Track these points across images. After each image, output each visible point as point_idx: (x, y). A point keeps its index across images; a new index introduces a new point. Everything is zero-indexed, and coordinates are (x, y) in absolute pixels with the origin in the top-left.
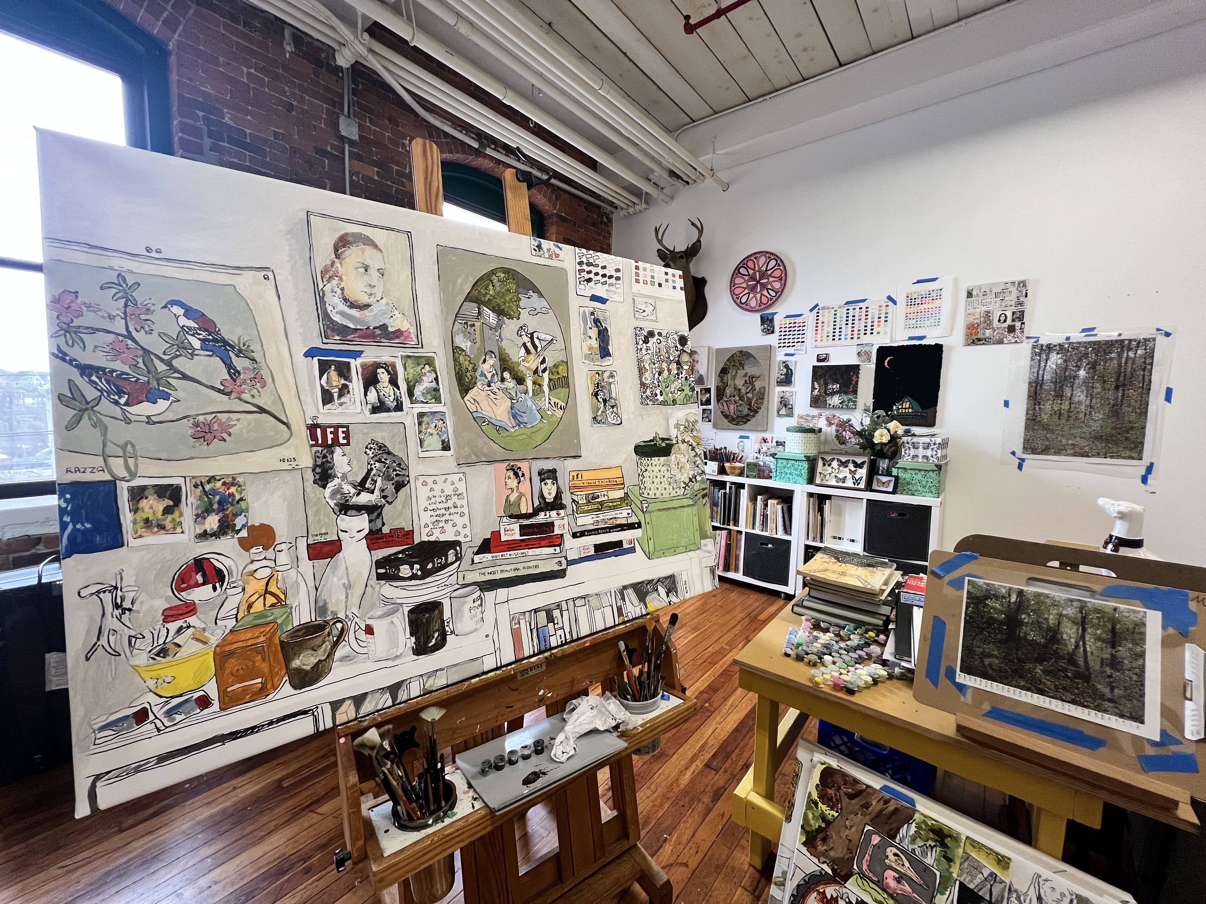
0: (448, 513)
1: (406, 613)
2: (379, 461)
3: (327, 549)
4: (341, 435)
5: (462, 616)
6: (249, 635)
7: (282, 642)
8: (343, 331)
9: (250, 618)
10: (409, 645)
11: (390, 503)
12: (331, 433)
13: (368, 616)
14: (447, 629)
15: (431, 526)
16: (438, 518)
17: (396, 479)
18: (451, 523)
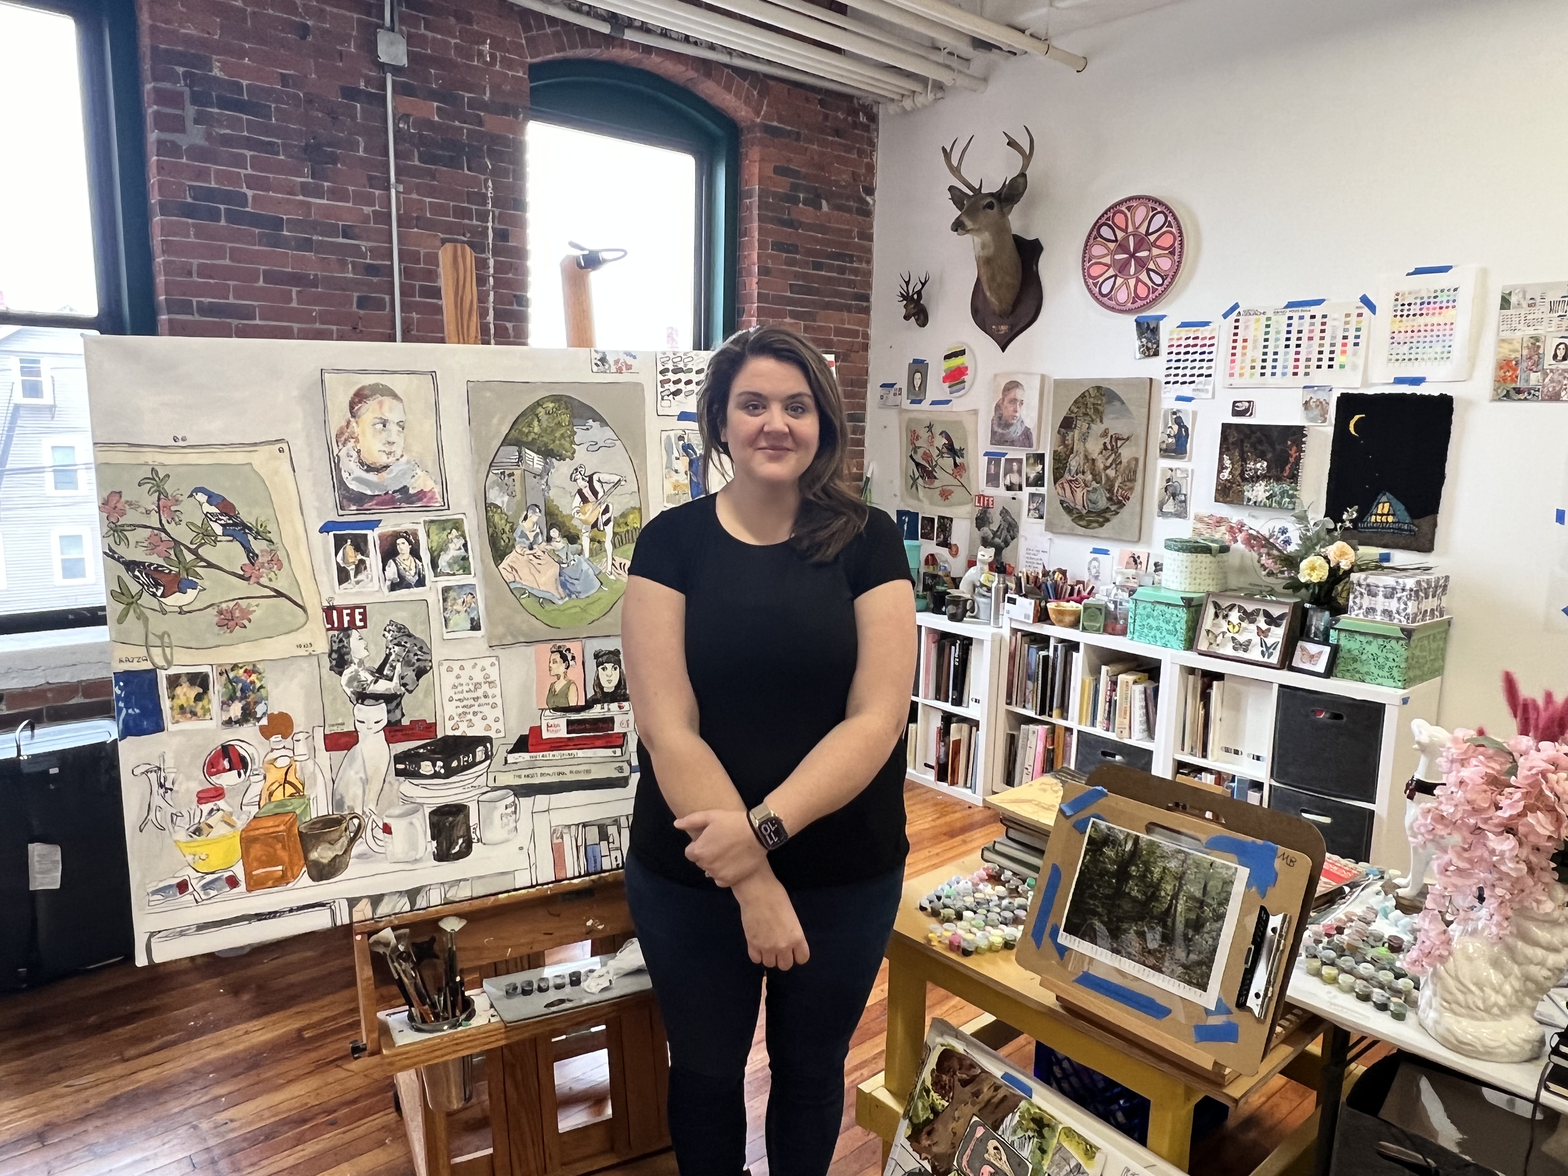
0: (476, 704)
1: (427, 815)
2: (399, 644)
3: (343, 740)
4: (358, 617)
5: (491, 823)
6: (271, 824)
7: (300, 833)
8: (359, 499)
9: (271, 806)
10: (429, 849)
11: (410, 692)
12: (348, 615)
13: (387, 813)
14: (473, 836)
15: (457, 718)
16: (465, 710)
17: (417, 664)
18: (480, 716)
